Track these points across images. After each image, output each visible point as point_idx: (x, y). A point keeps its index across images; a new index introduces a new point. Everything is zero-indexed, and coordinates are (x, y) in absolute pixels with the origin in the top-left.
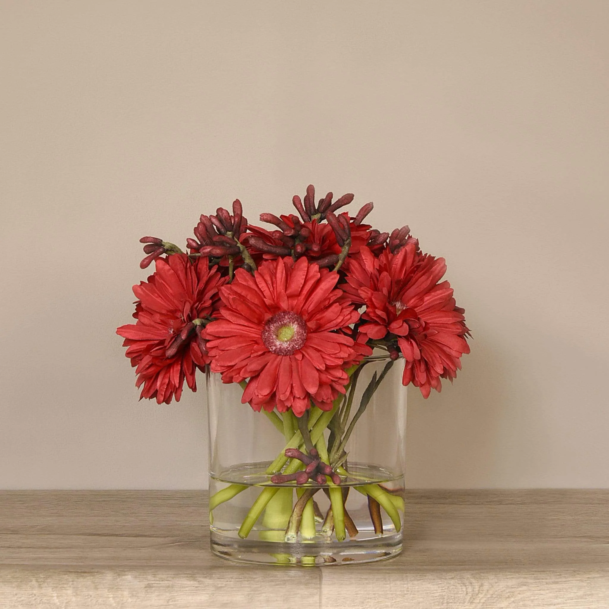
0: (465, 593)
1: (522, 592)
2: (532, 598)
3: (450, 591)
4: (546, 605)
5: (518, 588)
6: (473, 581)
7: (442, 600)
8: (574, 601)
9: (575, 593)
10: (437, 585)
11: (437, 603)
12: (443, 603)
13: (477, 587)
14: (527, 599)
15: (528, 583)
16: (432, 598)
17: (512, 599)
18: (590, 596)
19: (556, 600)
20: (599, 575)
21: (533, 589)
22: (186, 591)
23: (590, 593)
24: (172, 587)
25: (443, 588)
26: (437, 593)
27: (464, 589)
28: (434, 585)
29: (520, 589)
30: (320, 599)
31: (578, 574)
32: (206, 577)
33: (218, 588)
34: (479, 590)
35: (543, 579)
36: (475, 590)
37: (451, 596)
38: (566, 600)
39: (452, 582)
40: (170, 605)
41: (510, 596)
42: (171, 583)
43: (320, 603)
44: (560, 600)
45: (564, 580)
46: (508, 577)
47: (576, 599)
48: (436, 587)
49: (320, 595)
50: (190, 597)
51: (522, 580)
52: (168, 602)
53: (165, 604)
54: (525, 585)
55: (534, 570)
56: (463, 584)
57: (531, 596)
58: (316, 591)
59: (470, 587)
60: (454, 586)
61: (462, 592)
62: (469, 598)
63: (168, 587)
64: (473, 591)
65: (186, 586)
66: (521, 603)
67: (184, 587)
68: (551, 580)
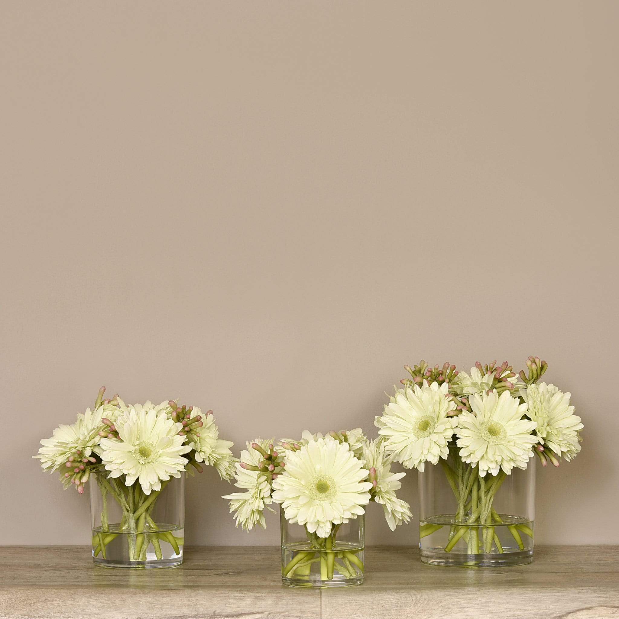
0: (411, 600)
1: (447, 600)
2: (453, 603)
3: (402, 599)
4: (462, 608)
5: (444, 597)
6: (416, 593)
7: (397, 605)
8: (479, 605)
9: (480, 600)
10: (393, 596)
11: (394, 606)
12: (397, 606)
13: (419, 597)
14: (451, 604)
15: (451, 594)
16: (391, 603)
17: (441, 604)
18: (489, 603)
19: (468, 605)
20: (495, 590)
21: (454, 598)
22: (237, 598)
23: (489, 600)
24: (228, 597)
25: (398, 597)
26: (394, 600)
27: (411, 598)
28: (392, 596)
29: (446, 598)
30: (321, 604)
31: (482, 590)
32: (249, 592)
33: (257, 597)
34: (420, 599)
35: (460, 592)
36: (417, 598)
37: (403, 602)
38: (474, 605)
39: (403, 594)
40: (227, 607)
41: (439, 602)
42: (227, 595)
43: (321, 606)
44: (470, 605)
45: (473, 593)
46: (438, 591)
47: (480, 604)
48: (393, 597)
49: (321, 602)
50: (239, 602)
51: (446, 593)
52: (225, 605)
53: (224, 606)
54: (449, 596)
55: (454, 588)
56: (410, 595)
57: (452, 603)
58: (318, 599)
59: (414, 597)
60: (404, 596)
61: (410, 600)
62: (414, 603)
63: (226, 596)
64: (416, 599)
65: (237, 596)
66: (446, 607)
67: (236, 597)
68: (465, 593)
